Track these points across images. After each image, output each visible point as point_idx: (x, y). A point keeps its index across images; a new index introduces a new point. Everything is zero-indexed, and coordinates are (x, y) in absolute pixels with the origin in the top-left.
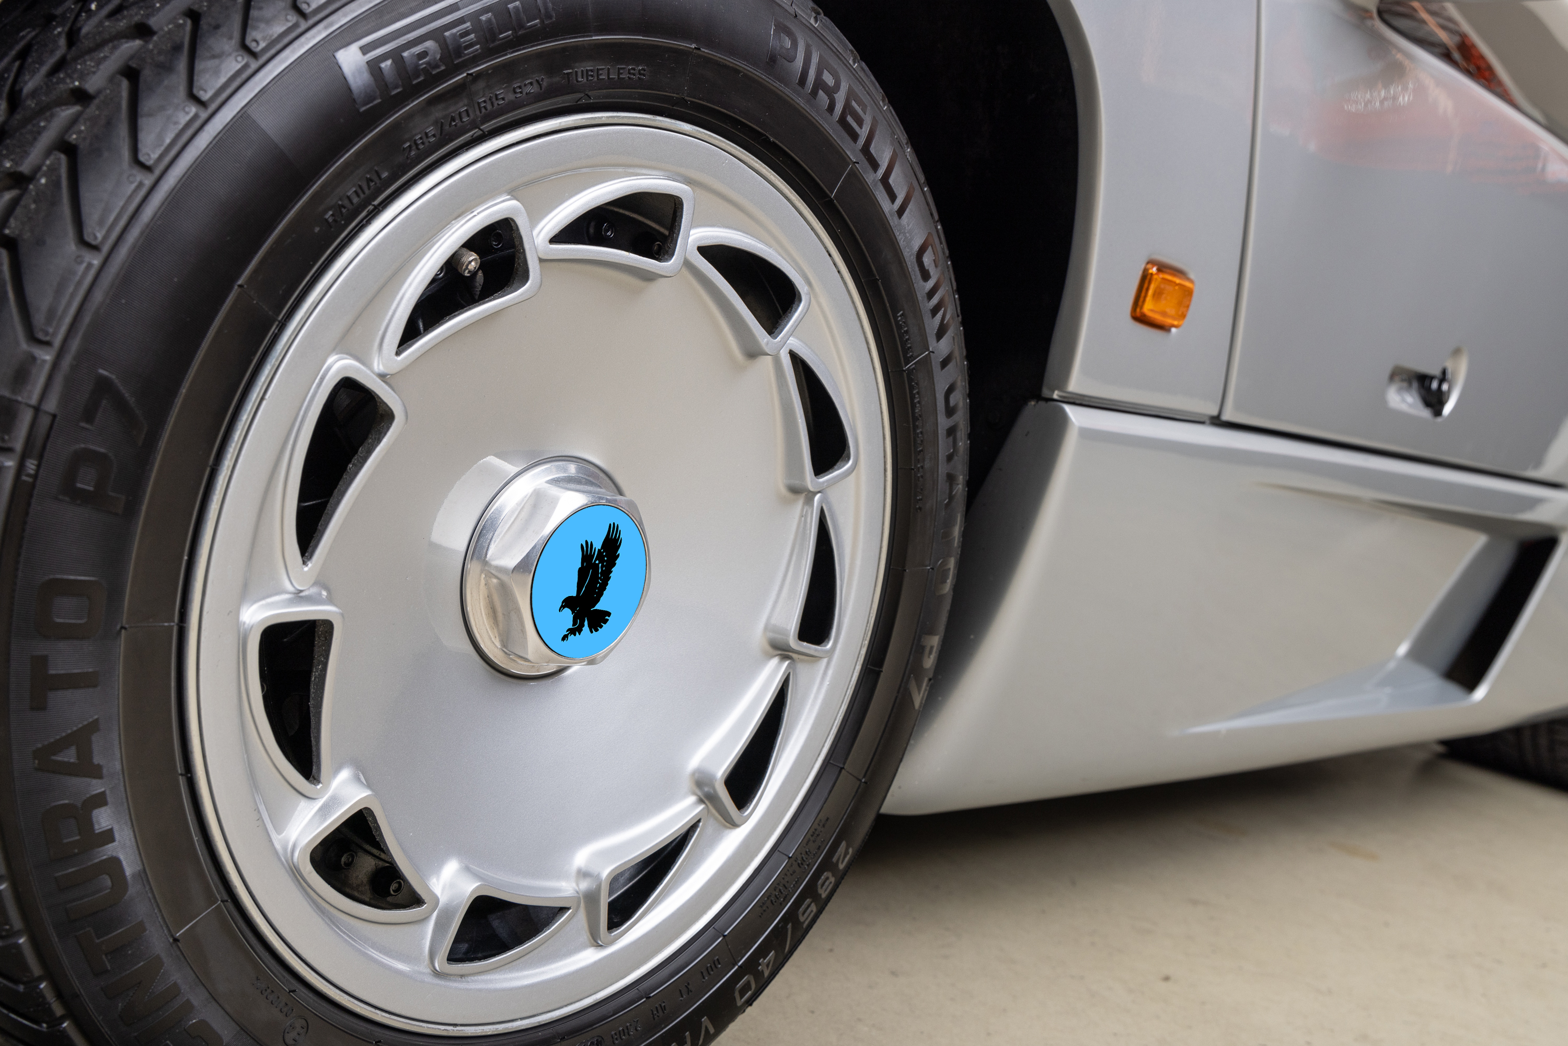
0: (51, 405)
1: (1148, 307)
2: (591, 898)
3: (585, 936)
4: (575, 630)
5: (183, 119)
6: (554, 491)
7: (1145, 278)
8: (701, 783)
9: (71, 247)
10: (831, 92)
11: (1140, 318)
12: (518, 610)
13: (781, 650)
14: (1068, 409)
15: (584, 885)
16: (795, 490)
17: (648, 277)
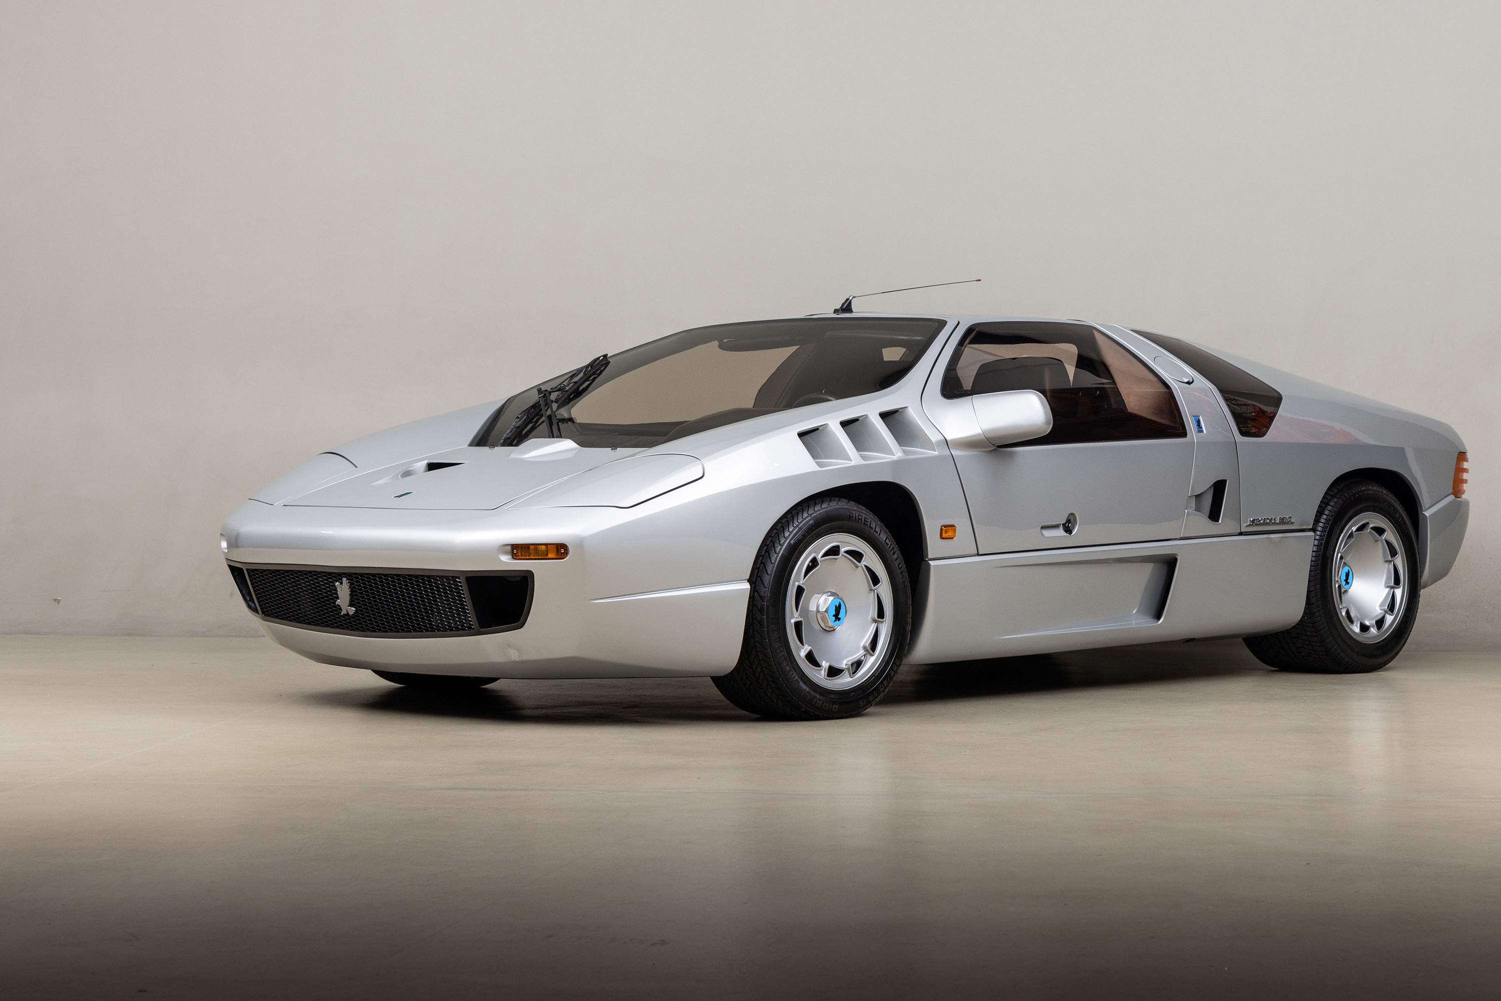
0: (769, 595)
1: (944, 535)
2: (848, 669)
3: (849, 676)
4: (835, 621)
5: (775, 556)
6: (828, 597)
7: (941, 530)
8: (864, 648)
9: (767, 576)
10: (861, 519)
11: (942, 538)
12: (826, 618)
13: (875, 621)
14: (929, 562)
15: (846, 667)
16: (871, 590)
17: (836, 559)
